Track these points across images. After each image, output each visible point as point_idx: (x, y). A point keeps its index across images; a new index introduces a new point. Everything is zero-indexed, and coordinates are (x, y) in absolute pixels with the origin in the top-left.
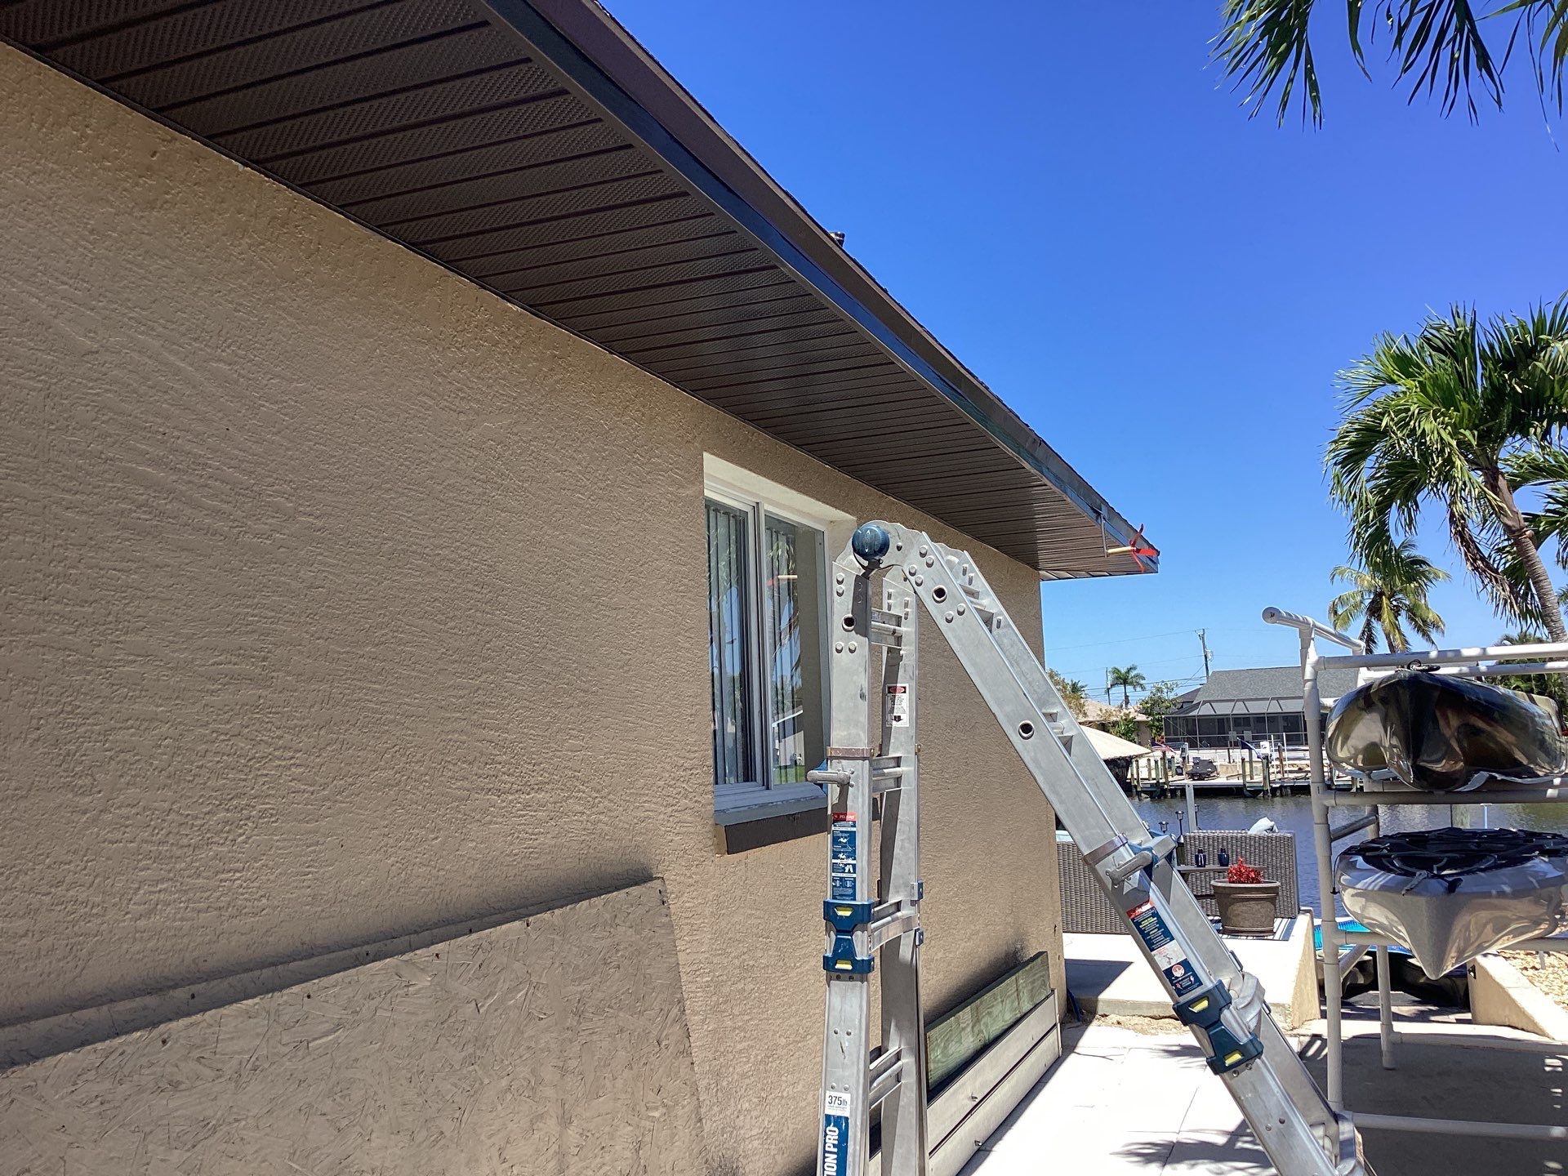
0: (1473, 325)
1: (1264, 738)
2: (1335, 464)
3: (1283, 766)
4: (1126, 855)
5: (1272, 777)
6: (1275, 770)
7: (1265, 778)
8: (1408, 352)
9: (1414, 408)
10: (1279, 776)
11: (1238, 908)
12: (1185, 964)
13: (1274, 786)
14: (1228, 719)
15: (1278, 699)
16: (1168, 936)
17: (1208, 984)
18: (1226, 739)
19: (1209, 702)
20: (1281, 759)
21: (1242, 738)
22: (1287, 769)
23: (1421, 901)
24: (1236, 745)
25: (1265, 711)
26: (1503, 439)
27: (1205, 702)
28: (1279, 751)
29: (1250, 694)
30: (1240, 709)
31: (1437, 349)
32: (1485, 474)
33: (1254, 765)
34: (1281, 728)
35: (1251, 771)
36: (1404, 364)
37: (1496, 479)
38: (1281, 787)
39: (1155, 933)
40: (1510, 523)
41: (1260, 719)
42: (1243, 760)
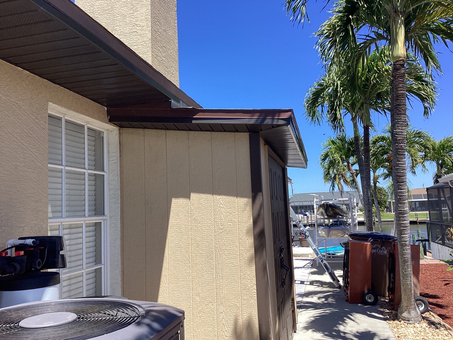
0: (345, 135)
1: (307, 212)
2: (321, 160)
3: (312, 219)
4: (298, 220)
5: (309, 222)
6: (310, 220)
7: (307, 222)
8: (334, 140)
9: (333, 152)
10: (311, 221)
11: (303, 242)
12: (303, 229)
13: (309, 224)
14: (298, 207)
15: (310, 201)
16: (301, 227)
17: (305, 231)
18: (297, 212)
19: (293, 202)
20: (311, 217)
21: (302, 211)
22: (313, 219)
23: (326, 229)
24: (300, 213)
25: (307, 204)
26: (350, 157)
27: (292, 202)
28: (311, 215)
29: (304, 200)
30: (301, 204)
31: (339, 139)
32: (347, 163)
33: (305, 218)
34: (311, 209)
35: (304, 220)
36: (333, 142)
37: (349, 164)
38: (311, 224)
39: (300, 227)
40: (351, 172)
41: (306, 207)
42: (302, 217)
